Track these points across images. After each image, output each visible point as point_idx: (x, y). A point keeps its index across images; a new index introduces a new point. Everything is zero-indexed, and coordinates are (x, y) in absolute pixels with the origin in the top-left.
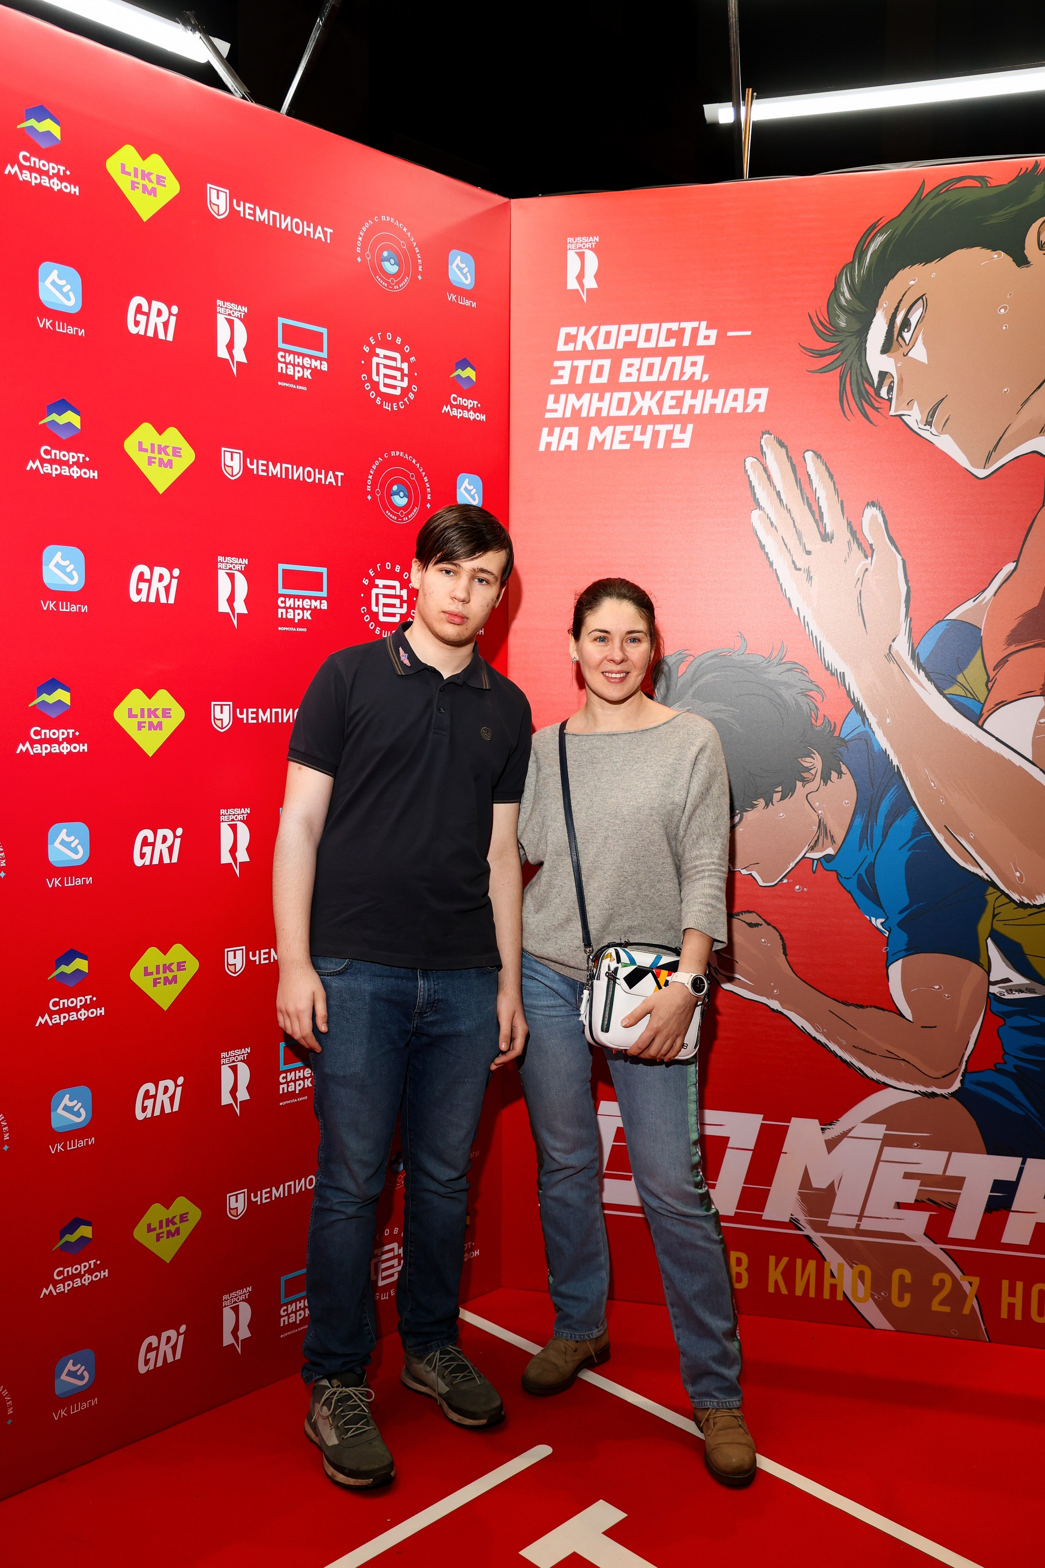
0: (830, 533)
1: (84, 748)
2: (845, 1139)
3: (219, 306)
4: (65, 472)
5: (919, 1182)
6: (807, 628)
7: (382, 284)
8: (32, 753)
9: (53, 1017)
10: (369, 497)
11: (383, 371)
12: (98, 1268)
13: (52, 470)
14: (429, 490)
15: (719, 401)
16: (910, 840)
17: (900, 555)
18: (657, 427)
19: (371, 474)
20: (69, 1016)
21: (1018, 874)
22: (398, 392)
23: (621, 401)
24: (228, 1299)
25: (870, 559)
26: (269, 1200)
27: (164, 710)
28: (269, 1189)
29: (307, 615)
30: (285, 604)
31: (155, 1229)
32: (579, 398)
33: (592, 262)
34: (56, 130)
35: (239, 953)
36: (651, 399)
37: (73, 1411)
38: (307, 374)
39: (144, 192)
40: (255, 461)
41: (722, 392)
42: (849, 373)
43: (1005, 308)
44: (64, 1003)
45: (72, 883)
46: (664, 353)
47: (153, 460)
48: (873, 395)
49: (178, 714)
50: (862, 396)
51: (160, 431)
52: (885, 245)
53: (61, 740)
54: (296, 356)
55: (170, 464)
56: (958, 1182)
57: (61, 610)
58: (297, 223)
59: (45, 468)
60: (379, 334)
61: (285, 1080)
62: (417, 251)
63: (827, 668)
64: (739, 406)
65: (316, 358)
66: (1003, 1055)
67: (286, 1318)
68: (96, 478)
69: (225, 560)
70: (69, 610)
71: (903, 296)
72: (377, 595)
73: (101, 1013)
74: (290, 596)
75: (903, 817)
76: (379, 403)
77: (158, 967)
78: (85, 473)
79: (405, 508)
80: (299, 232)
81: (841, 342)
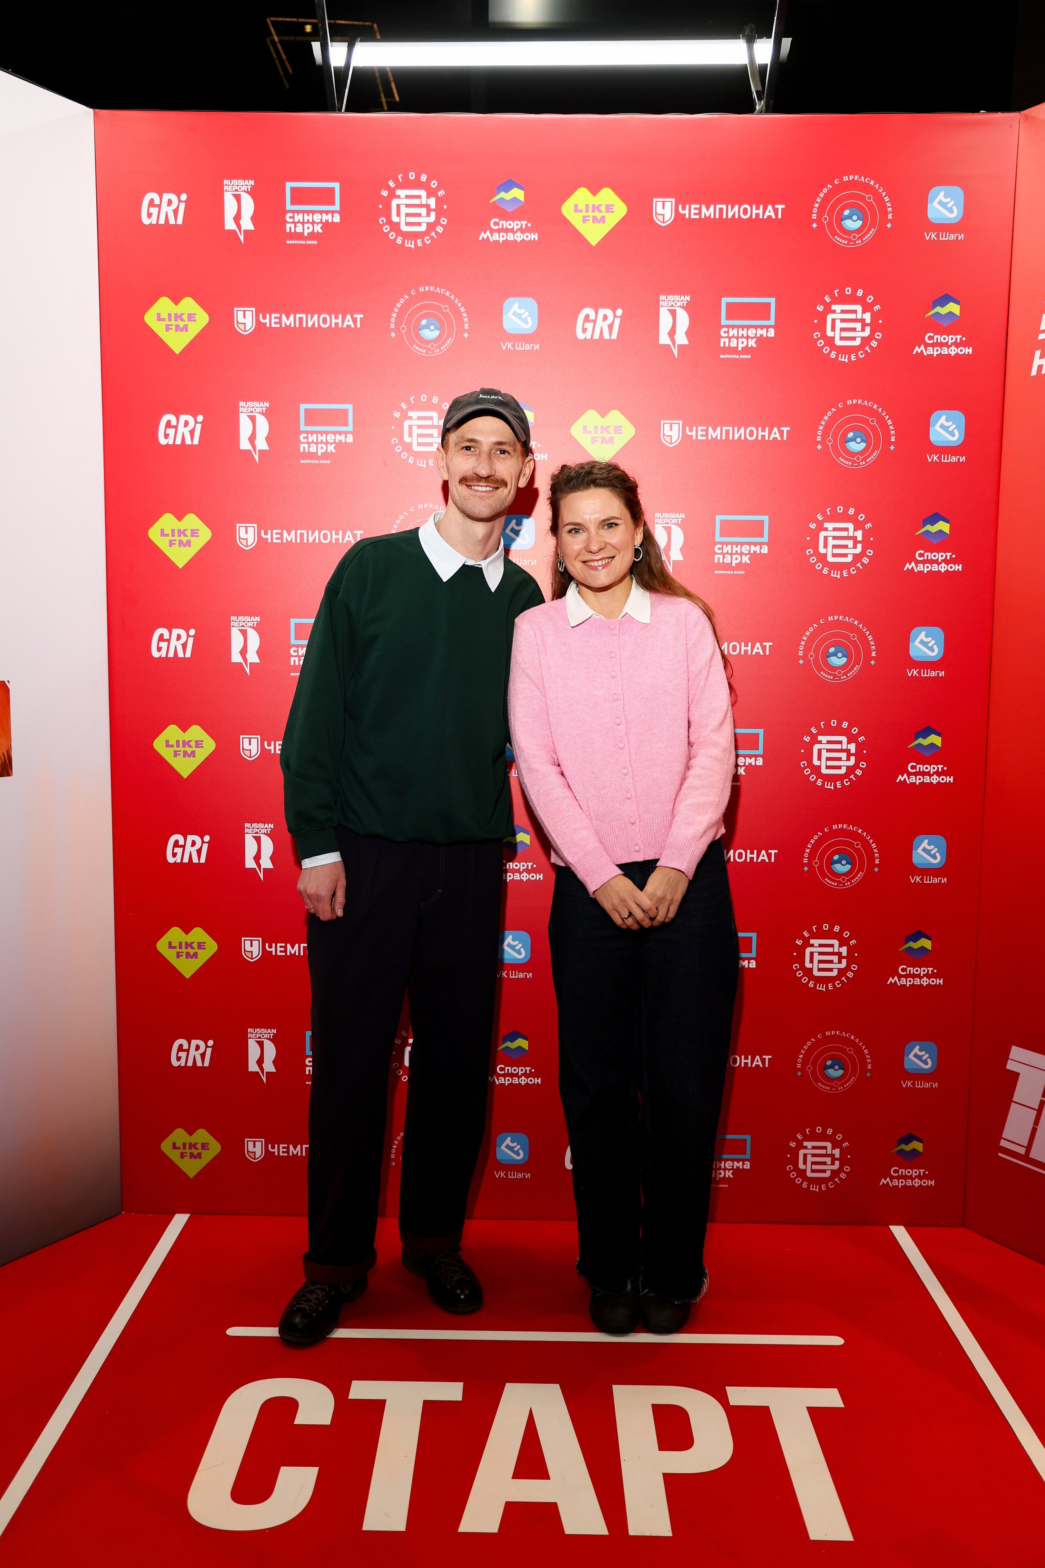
54: (740, 329)
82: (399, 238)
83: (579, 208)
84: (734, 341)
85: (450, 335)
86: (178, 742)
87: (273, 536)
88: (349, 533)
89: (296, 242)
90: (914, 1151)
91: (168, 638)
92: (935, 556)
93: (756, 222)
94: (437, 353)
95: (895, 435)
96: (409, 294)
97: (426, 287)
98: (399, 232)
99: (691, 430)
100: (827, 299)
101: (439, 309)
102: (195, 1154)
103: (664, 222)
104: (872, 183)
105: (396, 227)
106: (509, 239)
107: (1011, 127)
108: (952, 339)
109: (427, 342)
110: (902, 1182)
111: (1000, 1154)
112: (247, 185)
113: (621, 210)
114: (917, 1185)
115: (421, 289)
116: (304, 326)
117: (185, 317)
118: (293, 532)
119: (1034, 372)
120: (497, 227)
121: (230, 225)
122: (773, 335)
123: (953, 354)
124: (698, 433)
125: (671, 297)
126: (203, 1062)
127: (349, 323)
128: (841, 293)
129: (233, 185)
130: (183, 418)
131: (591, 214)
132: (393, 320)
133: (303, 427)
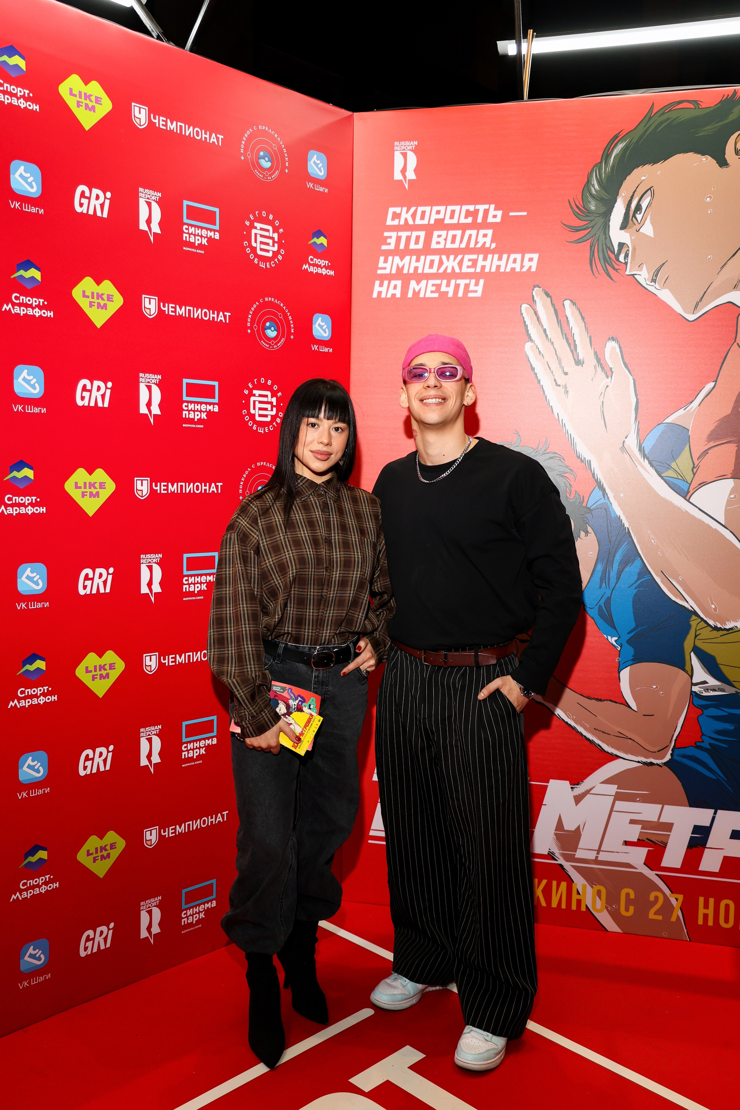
0: (581, 360)
1: (43, 510)
2: (588, 795)
3: (141, 192)
4: (30, 312)
5: (640, 826)
6: (564, 428)
7: (259, 176)
8: (6, 514)
9: (21, 701)
10: (249, 331)
11: (259, 239)
12: (51, 881)
13: (20, 311)
14: (292, 325)
15: (503, 263)
16: (637, 581)
17: (632, 376)
18: (458, 281)
19: (250, 314)
20: (32, 701)
21: (713, 606)
22: (270, 254)
23: (432, 262)
24: (144, 905)
25: (610, 378)
26: (174, 835)
27: (101, 483)
28: (174, 827)
29: (204, 416)
30: (188, 408)
31: (92, 854)
32: (402, 260)
33: (412, 160)
34: (22, 64)
35: (154, 658)
36: (454, 261)
37: (33, 982)
38: (205, 241)
39: (86, 109)
40: (167, 304)
41: (505, 256)
42: (597, 244)
43: (710, 197)
44: (28, 692)
45: (34, 606)
46: (464, 227)
47: (93, 304)
48: (614, 260)
49: (111, 486)
50: (606, 260)
51: (98, 283)
52: (625, 150)
53: (26, 504)
54: (196, 229)
55: (105, 307)
56: (669, 827)
57: (27, 411)
58: (197, 131)
59: (15, 310)
60: (257, 212)
61: (186, 749)
62: (285, 152)
63: (578, 457)
64: (517, 267)
65: (211, 230)
66: (702, 736)
67: (186, 919)
68: (52, 316)
69: (145, 376)
70: (32, 412)
71: (637, 188)
72: (254, 402)
73: (54, 699)
74: (191, 402)
75: (631, 565)
76: (257, 263)
77: (95, 667)
78: (44, 313)
79: (275, 338)
80: (199, 138)
81: (591, 221)
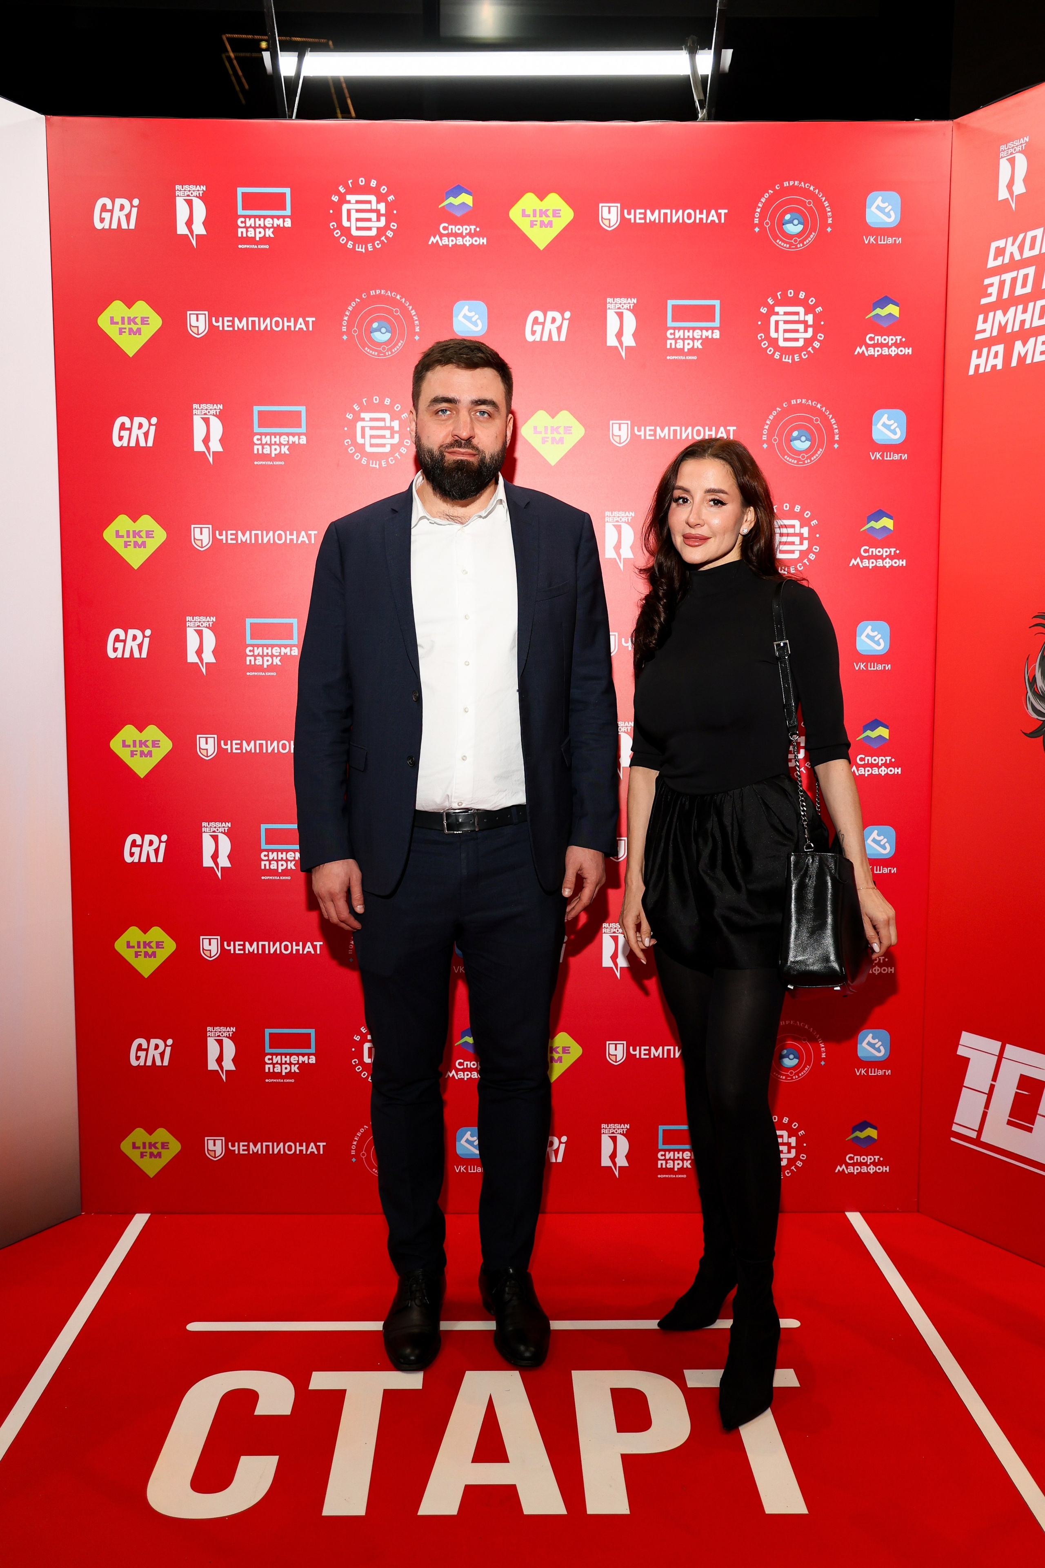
54: (686, 331)
82: (350, 242)
83: (527, 213)
84: (680, 342)
85: (401, 337)
86: (134, 742)
87: (227, 537)
88: (303, 533)
89: (248, 246)
90: (869, 1137)
91: (124, 638)
92: (879, 552)
93: (700, 226)
94: (389, 355)
95: (839, 434)
96: (361, 298)
97: (377, 291)
98: (350, 237)
99: (639, 430)
100: (770, 301)
101: (389, 312)
102: (155, 1153)
103: (610, 227)
104: (812, 188)
105: (346, 231)
106: (458, 243)
107: (944, 134)
108: (892, 340)
109: (379, 344)
110: (857, 1169)
111: (952, 1139)
112: (198, 190)
113: (567, 215)
114: (872, 1172)
115: (372, 293)
116: (257, 329)
117: (138, 321)
118: (248, 533)
119: (971, 372)
120: (446, 232)
121: (182, 229)
122: (718, 337)
123: (893, 354)
124: (646, 433)
125: (617, 300)
126: (162, 1061)
127: (301, 326)
128: (784, 294)
129: (185, 190)
130: (137, 420)
131: (538, 218)
132: (345, 323)
133: (256, 429)
